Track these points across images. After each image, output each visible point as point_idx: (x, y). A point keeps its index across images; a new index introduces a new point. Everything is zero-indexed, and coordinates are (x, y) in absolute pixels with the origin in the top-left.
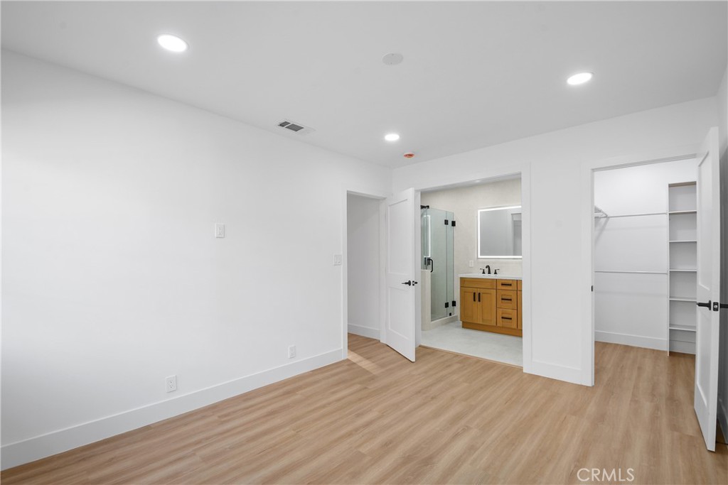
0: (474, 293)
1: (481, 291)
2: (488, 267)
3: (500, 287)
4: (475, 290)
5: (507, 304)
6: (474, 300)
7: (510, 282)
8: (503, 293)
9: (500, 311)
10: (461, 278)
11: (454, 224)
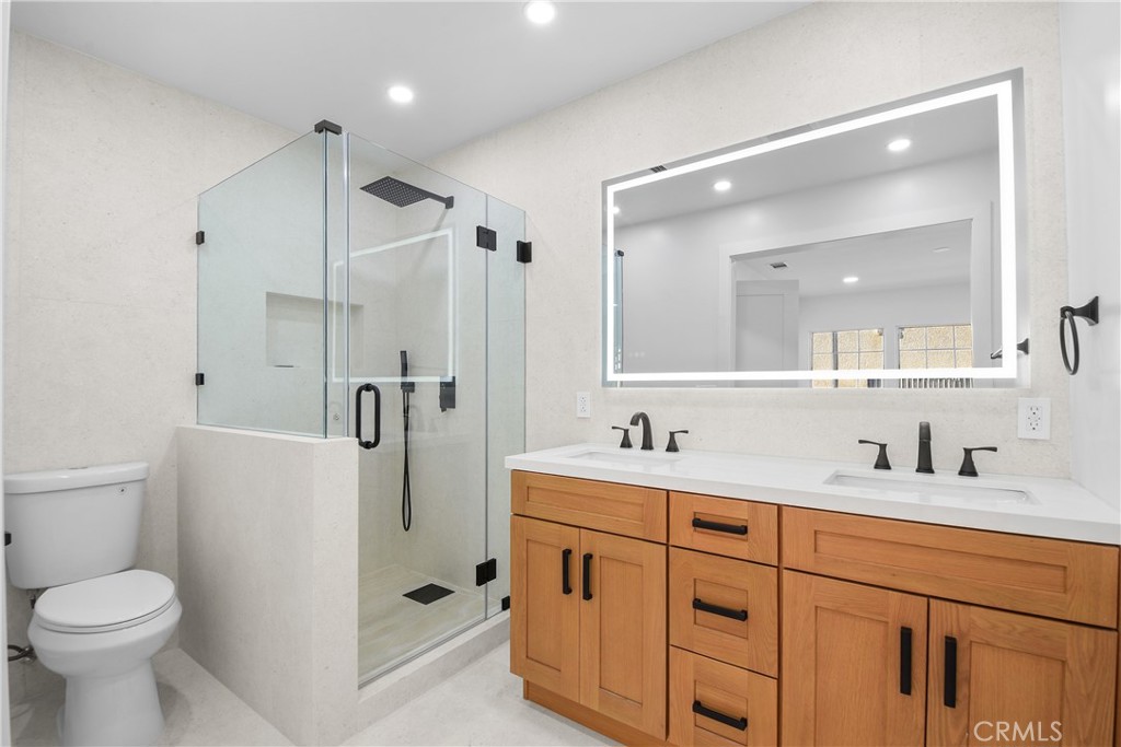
0: (567, 554)
1: (601, 546)
2: (642, 419)
3: (685, 535)
4: (571, 538)
5: (713, 635)
6: (567, 590)
7: (739, 515)
8: (704, 568)
9: (684, 665)
10: (515, 472)
11: (524, 253)
